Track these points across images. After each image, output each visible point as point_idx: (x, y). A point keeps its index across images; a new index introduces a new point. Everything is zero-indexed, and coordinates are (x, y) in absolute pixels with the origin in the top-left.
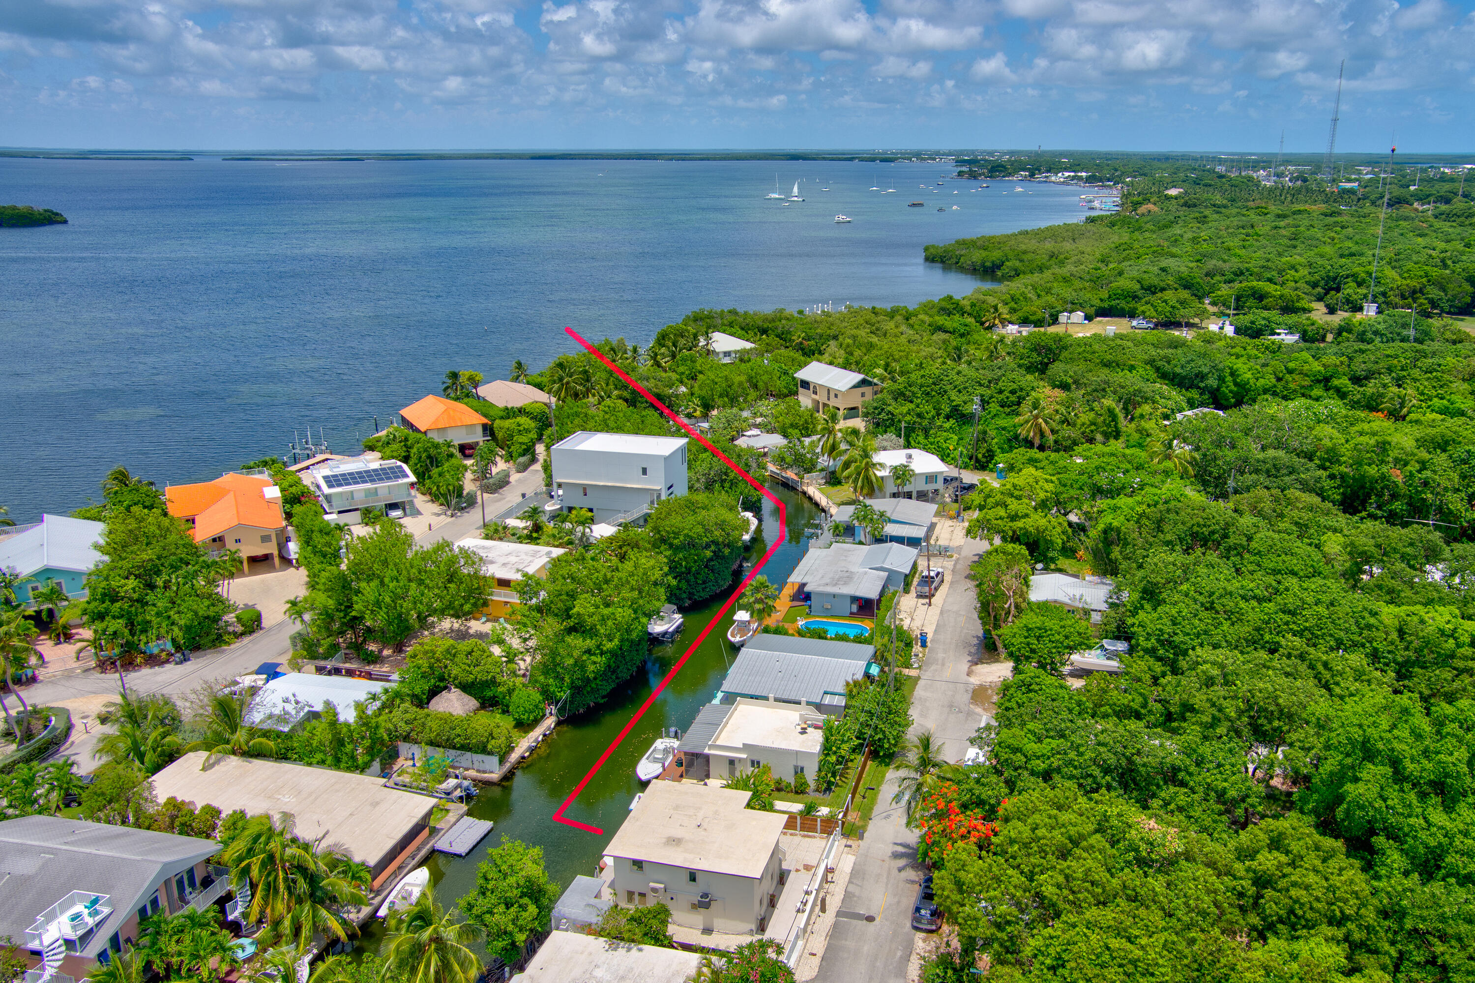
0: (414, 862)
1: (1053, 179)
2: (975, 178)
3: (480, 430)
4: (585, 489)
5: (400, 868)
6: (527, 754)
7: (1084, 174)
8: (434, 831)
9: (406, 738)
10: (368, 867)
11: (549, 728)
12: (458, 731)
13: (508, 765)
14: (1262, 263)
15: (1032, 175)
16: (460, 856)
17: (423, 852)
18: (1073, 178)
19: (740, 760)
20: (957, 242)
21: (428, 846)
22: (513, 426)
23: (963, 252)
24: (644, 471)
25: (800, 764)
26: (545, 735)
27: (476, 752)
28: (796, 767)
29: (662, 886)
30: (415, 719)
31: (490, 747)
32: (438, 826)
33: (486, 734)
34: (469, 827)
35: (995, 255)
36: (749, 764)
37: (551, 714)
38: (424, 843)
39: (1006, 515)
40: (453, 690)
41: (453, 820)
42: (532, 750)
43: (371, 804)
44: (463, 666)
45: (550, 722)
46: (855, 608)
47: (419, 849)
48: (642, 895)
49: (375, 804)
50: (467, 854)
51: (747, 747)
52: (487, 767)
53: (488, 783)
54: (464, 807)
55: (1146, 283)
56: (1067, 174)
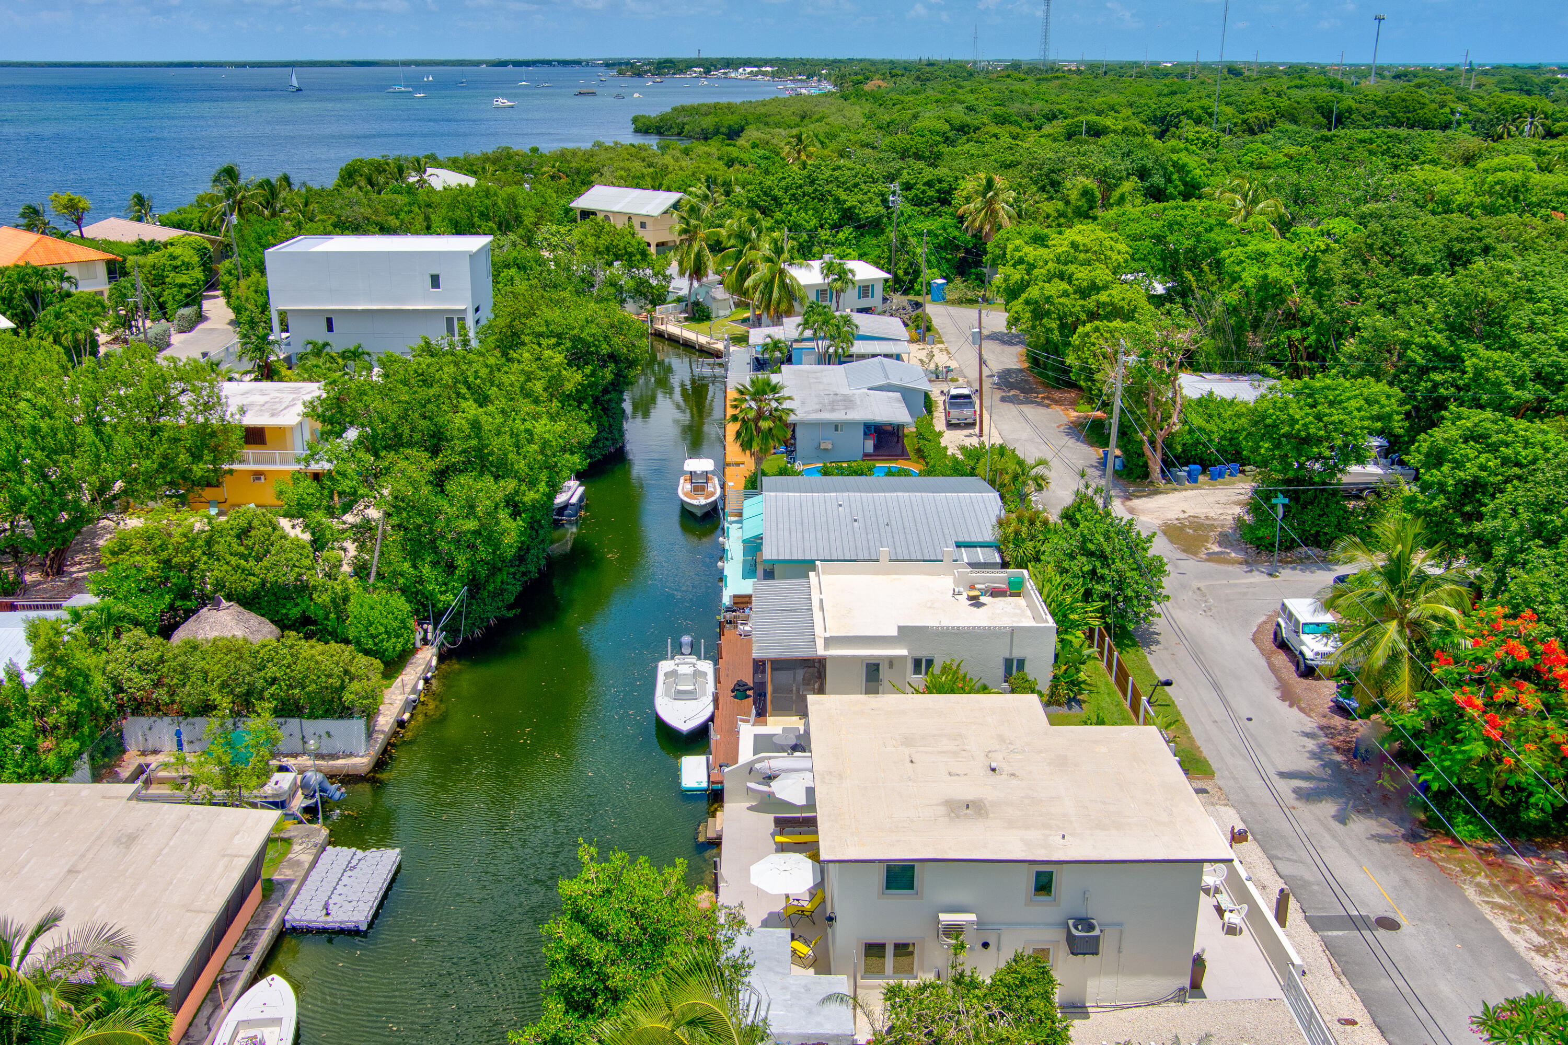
0: (250, 966)
1: (733, 75)
2: (640, 75)
3: (102, 271)
4: (330, 321)
5: (221, 982)
6: (406, 716)
7: (769, 69)
8: (273, 890)
9: (139, 707)
10: (162, 990)
11: (429, 667)
12: (272, 671)
13: (381, 738)
14: (1076, 104)
15: (707, 72)
16: (354, 932)
17: (264, 939)
18: (756, 74)
19: (891, 661)
20: (674, 109)
21: (273, 924)
22: (163, 261)
23: (686, 120)
24: (435, 281)
25: (1017, 654)
26: (427, 680)
27: (312, 716)
28: (1008, 662)
29: (972, 917)
30: (162, 660)
31: (348, 697)
32: (276, 877)
33: (338, 671)
34: (350, 867)
35: (732, 120)
36: (910, 666)
37: (425, 641)
38: (259, 919)
39: (1071, 290)
40: (225, 603)
41: (307, 858)
42: (413, 706)
43: (118, 841)
44: (234, 561)
45: (427, 656)
46: (870, 445)
47: (250, 933)
48: (902, 949)
49: (129, 840)
50: (371, 925)
51: (906, 633)
52: (338, 745)
53: (348, 779)
54: (322, 832)
55: (957, 122)
56: (748, 70)
